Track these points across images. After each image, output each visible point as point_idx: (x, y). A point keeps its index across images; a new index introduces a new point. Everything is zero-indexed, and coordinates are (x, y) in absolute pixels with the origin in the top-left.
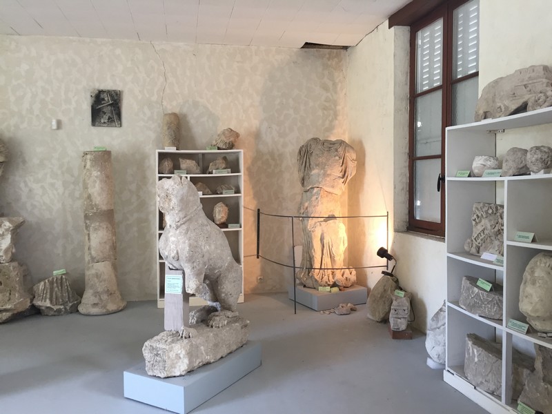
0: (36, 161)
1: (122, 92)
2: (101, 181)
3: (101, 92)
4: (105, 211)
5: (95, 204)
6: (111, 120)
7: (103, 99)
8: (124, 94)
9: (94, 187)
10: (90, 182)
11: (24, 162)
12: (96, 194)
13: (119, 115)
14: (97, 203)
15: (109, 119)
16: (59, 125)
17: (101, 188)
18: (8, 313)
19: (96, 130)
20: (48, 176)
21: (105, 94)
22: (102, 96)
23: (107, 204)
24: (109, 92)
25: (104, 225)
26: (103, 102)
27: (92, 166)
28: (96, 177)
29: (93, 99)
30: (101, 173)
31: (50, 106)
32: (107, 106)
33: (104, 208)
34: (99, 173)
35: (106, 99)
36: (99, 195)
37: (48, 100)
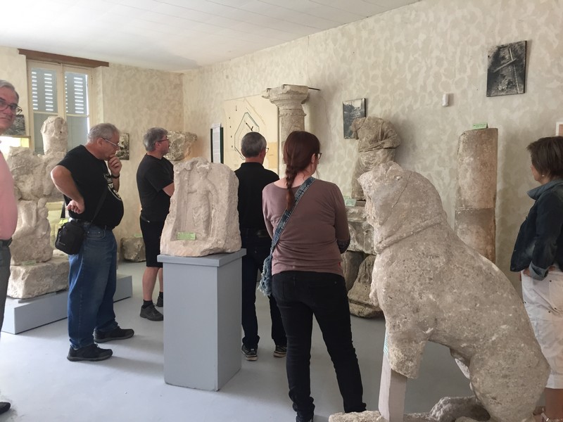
0: (425, 146)
1: (531, 41)
2: (473, 169)
3: (500, 48)
4: (476, 210)
5: (465, 200)
6: (511, 85)
7: (503, 58)
8: (533, 44)
9: (465, 177)
10: (461, 171)
11: (414, 147)
12: (466, 187)
13: (523, 77)
14: (467, 198)
15: (508, 84)
16: (450, 100)
17: (474, 179)
18: (369, 309)
19: (491, 102)
20: (436, 163)
21: (506, 50)
22: (502, 54)
23: (480, 201)
24: (511, 47)
25: (474, 228)
26: (502, 62)
27: (464, 150)
28: (468, 164)
29: (491, 60)
30: (475, 159)
31: (444, 79)
32: (509, 65)
33: (476, 205)
34: (472, 159)
35: (507, 57)
36: (470, 188)
37: (442, 71)
